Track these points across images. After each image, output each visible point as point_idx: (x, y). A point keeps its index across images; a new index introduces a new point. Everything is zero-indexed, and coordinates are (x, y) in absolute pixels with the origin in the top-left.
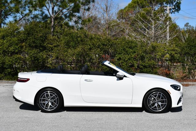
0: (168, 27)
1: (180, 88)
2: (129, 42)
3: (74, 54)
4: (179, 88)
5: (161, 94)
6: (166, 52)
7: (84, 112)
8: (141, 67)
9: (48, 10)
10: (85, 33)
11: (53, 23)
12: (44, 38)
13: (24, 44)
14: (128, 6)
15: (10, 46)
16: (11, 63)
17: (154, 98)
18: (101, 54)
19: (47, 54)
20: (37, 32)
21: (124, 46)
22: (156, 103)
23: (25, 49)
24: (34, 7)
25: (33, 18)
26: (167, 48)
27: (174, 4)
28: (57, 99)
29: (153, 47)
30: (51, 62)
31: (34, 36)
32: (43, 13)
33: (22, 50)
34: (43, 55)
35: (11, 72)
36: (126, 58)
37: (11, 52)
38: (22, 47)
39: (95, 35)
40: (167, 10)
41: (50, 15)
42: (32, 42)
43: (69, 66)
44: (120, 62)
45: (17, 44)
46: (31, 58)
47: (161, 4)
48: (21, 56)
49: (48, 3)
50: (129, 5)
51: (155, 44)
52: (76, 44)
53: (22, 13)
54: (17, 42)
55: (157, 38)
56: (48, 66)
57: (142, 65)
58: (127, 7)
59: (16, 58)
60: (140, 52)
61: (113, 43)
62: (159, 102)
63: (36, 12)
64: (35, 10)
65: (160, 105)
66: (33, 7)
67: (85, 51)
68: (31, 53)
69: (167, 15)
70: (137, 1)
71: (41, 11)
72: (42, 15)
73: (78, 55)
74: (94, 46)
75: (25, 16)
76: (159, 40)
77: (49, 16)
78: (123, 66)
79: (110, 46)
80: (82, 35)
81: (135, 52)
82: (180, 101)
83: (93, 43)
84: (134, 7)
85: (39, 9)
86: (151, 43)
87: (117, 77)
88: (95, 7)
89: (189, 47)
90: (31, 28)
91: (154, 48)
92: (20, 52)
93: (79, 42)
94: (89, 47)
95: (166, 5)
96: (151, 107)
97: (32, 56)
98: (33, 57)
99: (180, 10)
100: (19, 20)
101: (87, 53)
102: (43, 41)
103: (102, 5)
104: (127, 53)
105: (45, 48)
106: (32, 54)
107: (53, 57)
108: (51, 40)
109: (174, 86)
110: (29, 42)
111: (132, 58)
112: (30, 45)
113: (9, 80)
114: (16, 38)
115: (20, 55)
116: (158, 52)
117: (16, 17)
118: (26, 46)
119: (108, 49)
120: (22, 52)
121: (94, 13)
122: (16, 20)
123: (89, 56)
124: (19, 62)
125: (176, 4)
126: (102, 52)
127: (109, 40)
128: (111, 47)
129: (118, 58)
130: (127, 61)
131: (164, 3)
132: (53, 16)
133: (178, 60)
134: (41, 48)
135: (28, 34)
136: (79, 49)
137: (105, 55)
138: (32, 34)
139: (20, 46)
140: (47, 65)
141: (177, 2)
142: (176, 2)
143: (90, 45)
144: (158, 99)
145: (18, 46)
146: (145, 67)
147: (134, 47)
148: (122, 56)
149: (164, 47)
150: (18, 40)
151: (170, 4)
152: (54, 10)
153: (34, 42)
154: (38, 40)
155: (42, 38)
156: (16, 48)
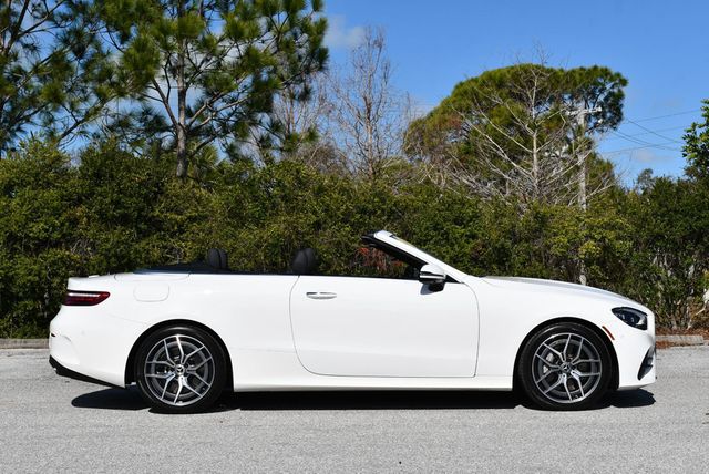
1: (646, 321)
2: (454, 202)
4: (640, 323)
5: (579, 339)
7: (304, 411)
9: (166, 101)
10: (298, 171)
11: (181, 146)
12: (153, 191)
13: (79, 211)
15: (32, 220)
17: (554, 354)
18: (356, 245)
19: (165, 247)
20: (128, 169)
22: (561, 372)
23: (86, 230)
24: (118, 86)
28: (209, 362)
31: (119, 184)
33: (75, 234)
34: (151, 248)
35: (35, 310)
37: (37, 238)
38: (74, 222)
39: (332, 178)
41: (172, 117)
42: (112, 202)
45: (57, 213)
46: (108, 258)
48: (72, 253)
52: (265, 209)
53: (72, 106)
54: (55, 204)
58: (436, 111)
59: (54, 263)
60: (494, 236)
61: (395, 205)
62: (573, 368)
64: (122, 95)
65: (577, 378)
66: (112, 84)
67: (298, 233)
68: (108, 240)
73: (275, 246)
74: (331, 217)
79: (385, 217)
80: (288, 180)
81: (474, 237)
82: (645, 366)
83: (328, 206)
87: (421, 280)
91: (542, 220)
92: (68, 240)
93: (275, 204)
94: (314, 218)
96: (544, 389)
98: (116, 255)
100: (64, 136)
101: (307, 238)
102: (150, 201)
105: (155, 226)
106: (109, 246)
107: (185, 255)
108: (176, 196)
109: (623, 312)
110: (101, 202)
111: (465, 255)
112: (102, 215)
114: (52, 193)
115: (68, 249)
116: (555, 234)
117: (51, 120)
118: (88, 217)
120: (74, 240)
122: (51, 135)
125: (607, 99)
126: (358, 235)
127: (382, 196)
128: (388, 219)
131: (567, 97)
132: (182, 123)
134: (143, 226)
135: (98, 175)
136: (277, 227)
138: (112, 177)
139: (68, 220)
142: (606, 93)
143: (314, 212)
144: (568, 360)
145: (62, 219)
147: (471, 220)
150: (62, 198)
151: (586, 101)
153: (117, 204)
154: (131, 196)
155: (147, 188)
156: (54, 226)
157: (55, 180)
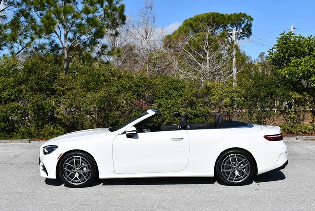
0: (234, 60)
2: (173, 81)
3: (95, 100)
6: (225, 94)
8: (191, 116)
9: (59, 38)
10: (111, 69)
11: (66, 55)
12: (53, 78)
13: (23, 87)
14: (178, 30)
15: (3, 90)
16: (5, 114)
19: (57, 101)
20: (42, 69)
21: (166, 87)
23: (25, 94)
24: (39, 34)
25: (37, 49)
26: (226, 89)
27: (243, 26)
29: (206, 87)
30: (62, 112)
31: (38, 76)
32: (53, 42)
33: (21, 96)
34: (51, 101)
35: (5, 127)
36: (169, 104)
37: (5, 98)
38: (20, 91)
40: (232, 35)
41: (62, 44)
42: (35, 83)
43: (89, 116)
44: (161, 110)
45: (13, 87)
46: (34, 106)
47: (225, 26)
48: (20, 104)
49: (59, 27)
50: (180, 28)
51: (209, 84)
52: (98, 85)
53: (20, 42)
54: (13, 84)
55: (214, 74)
56: (58, 117)
57: (192, 114)
58: (176, 31)
59: (13, 108)
60: (189, 96)
63: (42, 41)
64: (40, 37)
66: (36, 33)
67: (110, 95)
68: (33, 99)
69: (233, 42)
70: (191, 23)
71: (48, 39)
72: (51, 44)
73: (101, 100)
74: (124, 88)
75: (25, 47)
76: (217, 78)
77: (61, 46)
78: (164, 115)
79: (146, 88)
80: (107, 74)
81: (181, 96)
83: (123, 84)
84: (186, 31)
85: (45, 37)
86: (205, 82)
88: (129, 32)
89: (257, 87)
90: (34, 64)
91: (208, 89)
92: (17, 99)
93: (102, 83)
94: (116, 89)
95: (231, 28)
97: (36, 104)
99: (250, 35)
100: (18, 53)
101: (114, 97)
102: (51, 83)
103: (140, 30)
104: (170, 97)
105: (53, 92)
106: (34, 101)
107: (65, 103)
108: (62, 80)
110: (31, 83)
111: (177, 103)
112: (32, 89)
113: (3, 139)
114: (12, 79)
115: (18, 102)
116: (214, 95)
117: (12, 48)
118: (26, 90)
119: (143, 91)
120: (20, 98)
121: (129, 41)
122: (13, 53)
123: (116, 103)
124: (17, 113)
125: (245, 26)
126: (135, 96)
127: (145, 79)
128: (147, 89)
129: (158, 104)
130: (170, 108)
131: (229, 25)
132: (66, 47)
133: (242, 105)
134: (48, 93)
135: (30, 72)
136: (102, 93)
137: (140, 100)
138: (36, 73)
139: (18, 90)
140: (56, 116)
141: (247, 24)
142: (245, 24)
143: (117, 87)
145: (15, 90)
146: (196, 116)
147: (180, 89)
148: (163, 101)
149: (223, 88)
150: (15, 81)
151: (237, 27)
152: (68, 37)
153: (38, 84)
154: (43, 81)
155: (50, 77)
156: (12, 93)
157: (13, 74)
